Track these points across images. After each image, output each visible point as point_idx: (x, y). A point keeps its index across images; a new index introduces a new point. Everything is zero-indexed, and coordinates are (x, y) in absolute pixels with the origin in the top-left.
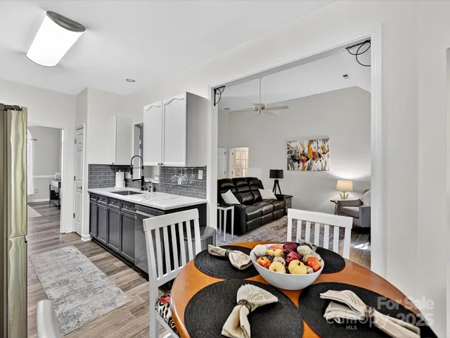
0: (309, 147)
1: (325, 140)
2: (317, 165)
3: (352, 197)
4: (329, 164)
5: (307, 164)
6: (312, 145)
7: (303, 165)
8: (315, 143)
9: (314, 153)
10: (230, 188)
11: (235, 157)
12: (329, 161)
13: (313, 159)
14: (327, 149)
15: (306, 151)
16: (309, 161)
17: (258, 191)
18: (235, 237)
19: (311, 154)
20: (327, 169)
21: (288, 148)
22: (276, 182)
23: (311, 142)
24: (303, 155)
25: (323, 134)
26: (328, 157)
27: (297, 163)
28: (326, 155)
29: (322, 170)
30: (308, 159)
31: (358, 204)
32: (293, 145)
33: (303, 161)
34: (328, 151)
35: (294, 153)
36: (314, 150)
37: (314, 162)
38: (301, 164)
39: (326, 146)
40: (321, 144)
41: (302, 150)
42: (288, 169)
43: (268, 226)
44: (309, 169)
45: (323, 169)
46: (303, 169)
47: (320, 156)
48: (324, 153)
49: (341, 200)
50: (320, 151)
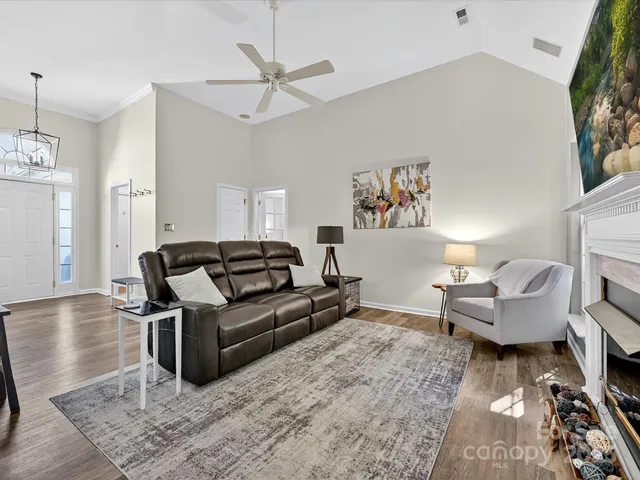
0: (392, 182)
1: (423, 166)
2: (407, 215)
3: (476, 277)
4: (431, 212)
5: (388, 215)
6: (398, 176)
7: (382, 217)
8: (403, 172)
9: (401, 193)
10: (206, 262)
11: (264, 208)
12: (431, 207)
13: (400, 204)
14: (425, 183)
15: (387, 190)
16: (392, 209)
17: (288, 268)
18: (189, 388)
19: (396, 195)
20: (426, 223)
21: (355, 186)
22: (331, 251)
23: (396, 171)
24: (381, 197)
25: (418, 154)
26: (429, 198)
27: (370, 213)
28: (424, 196)
29: (417, 225)
30: (390, 206)
31: (488, 290)
32: (363, 179)
33: (383, 210)
34: (428, 187)
35: (365, 195)
36: (402, 188)
37: (403, 209)
38: (379, 214)
39: (423, 177)
40: (414, 174)
41: (378, 188)
42: (355, 226)
43: (296, 348)
44: (393, 224)
45: (420, 224)
46: (382, 226)
47: (413, 198)
48: (420, 192)
49: (452, 283)
50: (413, 188)
